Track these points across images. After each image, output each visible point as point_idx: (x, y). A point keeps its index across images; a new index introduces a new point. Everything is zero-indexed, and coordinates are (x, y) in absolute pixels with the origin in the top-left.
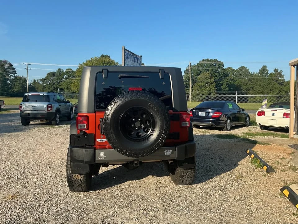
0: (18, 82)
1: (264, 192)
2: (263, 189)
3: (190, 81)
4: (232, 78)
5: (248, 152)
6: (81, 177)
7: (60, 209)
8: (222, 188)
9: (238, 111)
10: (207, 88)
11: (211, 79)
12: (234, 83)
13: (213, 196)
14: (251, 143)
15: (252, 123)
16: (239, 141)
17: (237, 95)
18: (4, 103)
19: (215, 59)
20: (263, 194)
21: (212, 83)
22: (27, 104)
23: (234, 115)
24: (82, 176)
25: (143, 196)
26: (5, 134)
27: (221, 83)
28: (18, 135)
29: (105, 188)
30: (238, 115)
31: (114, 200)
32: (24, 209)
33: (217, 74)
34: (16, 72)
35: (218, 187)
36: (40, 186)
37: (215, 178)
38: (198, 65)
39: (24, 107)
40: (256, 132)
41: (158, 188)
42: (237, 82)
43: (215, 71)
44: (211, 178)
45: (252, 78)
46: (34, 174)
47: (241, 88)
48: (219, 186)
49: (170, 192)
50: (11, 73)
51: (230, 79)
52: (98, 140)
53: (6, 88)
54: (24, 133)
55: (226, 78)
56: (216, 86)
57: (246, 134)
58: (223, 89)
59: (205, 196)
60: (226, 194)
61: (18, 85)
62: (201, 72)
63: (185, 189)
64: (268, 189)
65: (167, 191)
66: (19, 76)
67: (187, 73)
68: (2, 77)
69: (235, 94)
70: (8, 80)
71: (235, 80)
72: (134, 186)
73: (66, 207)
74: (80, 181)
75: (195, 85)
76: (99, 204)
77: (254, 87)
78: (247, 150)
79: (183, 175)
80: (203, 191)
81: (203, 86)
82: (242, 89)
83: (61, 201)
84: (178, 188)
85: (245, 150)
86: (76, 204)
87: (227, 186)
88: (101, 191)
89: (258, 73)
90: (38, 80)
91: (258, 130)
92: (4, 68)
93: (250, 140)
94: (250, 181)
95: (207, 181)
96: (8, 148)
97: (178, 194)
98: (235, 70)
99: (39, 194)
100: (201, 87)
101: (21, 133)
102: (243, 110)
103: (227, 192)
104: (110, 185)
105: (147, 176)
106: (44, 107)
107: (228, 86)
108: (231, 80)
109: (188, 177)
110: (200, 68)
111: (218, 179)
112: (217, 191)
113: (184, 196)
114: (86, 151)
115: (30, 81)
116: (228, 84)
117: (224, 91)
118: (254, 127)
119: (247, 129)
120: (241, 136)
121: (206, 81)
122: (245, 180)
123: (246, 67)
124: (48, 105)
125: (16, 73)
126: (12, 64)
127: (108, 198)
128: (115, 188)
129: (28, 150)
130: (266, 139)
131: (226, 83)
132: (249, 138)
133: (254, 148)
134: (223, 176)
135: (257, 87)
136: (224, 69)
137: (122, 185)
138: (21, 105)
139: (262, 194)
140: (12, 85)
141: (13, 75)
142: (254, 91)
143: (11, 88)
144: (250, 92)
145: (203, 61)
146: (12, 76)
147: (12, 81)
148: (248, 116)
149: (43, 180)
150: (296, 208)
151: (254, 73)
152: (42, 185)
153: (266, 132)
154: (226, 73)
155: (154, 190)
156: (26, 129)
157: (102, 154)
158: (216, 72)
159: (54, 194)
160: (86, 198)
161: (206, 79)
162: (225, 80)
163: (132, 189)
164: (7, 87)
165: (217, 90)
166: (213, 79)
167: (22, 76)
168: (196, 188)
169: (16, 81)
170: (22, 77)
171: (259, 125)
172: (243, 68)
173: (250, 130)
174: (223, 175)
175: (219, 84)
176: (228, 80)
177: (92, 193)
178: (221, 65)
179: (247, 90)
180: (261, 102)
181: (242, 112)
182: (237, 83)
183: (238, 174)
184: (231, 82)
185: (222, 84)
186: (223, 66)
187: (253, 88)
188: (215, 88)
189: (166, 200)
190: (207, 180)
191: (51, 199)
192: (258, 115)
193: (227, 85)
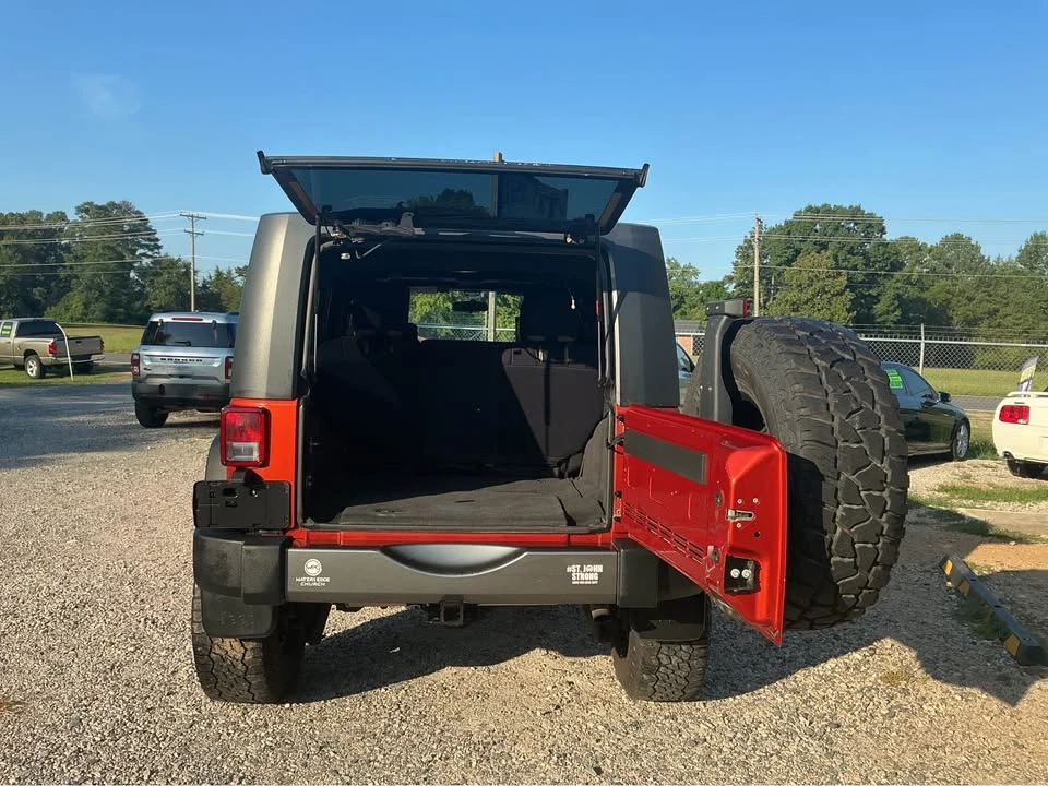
0: (166, 276)
1: (999, 758)
2: (996, 741)
3: (756, 284)
4: (915, 276)
5: (948, 572)
6: (243, 650)
7: (152, 773)
8: (818, 725)
9: (925, 400)
10: (819, 310)
11: (834, 277)
12: (924, 295)
13: (775, 758)
14: (965, 531)
15: (977, 448)
16: (920, 520)
17: (923, 341)
18: (102, 347)
19: (851, 207)
20: (995, 765)
21: (840, 293)
22: (157, 351)
23: (909, 416)
24: (250, 645)
25: (489, 739)
26: (70, 455)
27: (874, 292)
28: (112, 461)
29: (349, 694)
30: (924, 417)
31: (368, 751)
32: (20, 761)
33: (859, 260)
34: (160, 243)
35: (802, 719)
36: (113, 667)
37: (800, 675)
38: (788, 228)
39: (148, 363)
40: (990, 485)
41: (558, 707)
42: (934, 289)
43: (852, 248)
44: (782, 675)
45: (991, 279)
46: (111, 614)
47: (945, 313)
48: (806, 716)
49: (600, 728)
50: (142, 246)
51: (908, 281)
53: (124, 297)
54: (135, 454)
55: (892, 276)
56: (855, 304)
57: (953, 490)
58: (880, 315)
59: (742, 757)
60: (831, 755)
61: (164, 288)
62: (798, 252)
63: (666, 718)
64: (1016, 744)
65: (591, 725)
66: (166, 255)
67: (748, 256)
68: (111, 259)
69: (918, 335)
70: (133, 268)
71: (927, 282)
72: (464, 694)
73: (176, 766)
74: (240, 666)
75: (774, 299)
76: (305, 765)
77: (998, 311)
78: (944, 562)
79: (655, 662)
80: (739, 735)
81: (806, 303)
82: (952, 318)
83: (168, 739)
84: (635, 715)
85: (938, 561)
86: (219, 758)
87: (844, 717)
88: (331, 706)
89: (1014, 258)
90: (229, 272)
91: (1000, 477)
92: (119, 228)
93: (961, 517)
94: (943, 700)
95: (762, 690)
96: (60, 507)
97: (631, 741)
98: (929, 246)
99: (97, 703)
100: (795, 306)
101: (126, 455)
102: (945, 397)
103: (841, 744)
104: (372, 680)
105: (528, 649)
106: (216, 365)
107: (898, 307)
108: (911, 283)
109: (679, 672)
110: (796, 238)
111: (811, 681)
112: (798, 739)
113: (653, 753)
114: (249, 552)
115: (203, 272)
116: (898, 297)
117: (885, 322)
118: (986, 462)
119: (957, 471)
120: (932, 501)
121: (818, 285)
122: (923, 692)
123: (970, 239)
124: (227, 358)
125: (159, 247)
126: (147, 216)
127: (348, 736)
128: (387, 695)
129: (124, 518)
130: (1026, 518)
131: (891, 293)
132: (961, 511)
133: (975, 552)
134: (833, 670)
135: (1008, 310)
136: (886, 245)
137: (419, 686)
138: (136, 357)
139: (989, 766)
140: (143, 286)
141: (150, 253)
142: (999, 325)
143: (141, 295)
144: (983, 328)
145: (809, 213)
146: (144, 255)
147: (143, 272)
148: (966, 421)
149: (134, 642)
151: (998, 258)
152: (121, 665)
153: (1030, 484)
154: (892, 259)
155: (538, 713)
156: (148, 441)
157: (313, 567)
158: (854, 255)
159: (150, 703)
160: (263, 734)
161: (816, 276)
162: (888, 284)
163: (454, 706)
164: (126, 294)
165: (856, 320)
166: (843, 280)
167: (176, 258)
168: (711, 717)
169: (157, 274)
170: (179, 260)
171: (1005, 456)
172: (957, 241)
173: (968, 477)
174: (831, 663)
175: (864, 297)
176: (899, 285)
177: (293, 712)
178: (874, 226)
179: (973, 322)
180: (1018, 367)
181: (939, 404)
182: (935, 293)
183: (895, 664)
184: (913, 292)
185: (876, 299)
186: (883, 231)
187: (992, 313)
188: (849, 311)
189: (576, 764)
190: (762, 683)
191: (133, 727)
192: (1003, 418)
193: (897, 303)
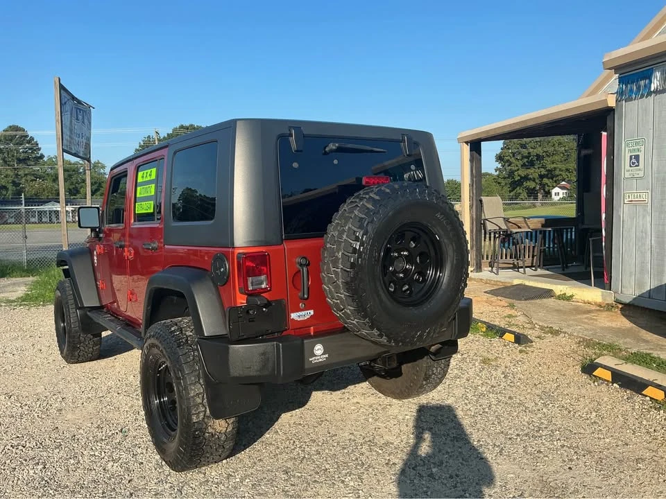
6: (227, 424)
24: (231, 420)
38: (168, 138)
52: (294, 316)
79: (431, 373)
109: (439, 376)
145: (181, 129)
150: (646, 396)
157: (319, 349)
